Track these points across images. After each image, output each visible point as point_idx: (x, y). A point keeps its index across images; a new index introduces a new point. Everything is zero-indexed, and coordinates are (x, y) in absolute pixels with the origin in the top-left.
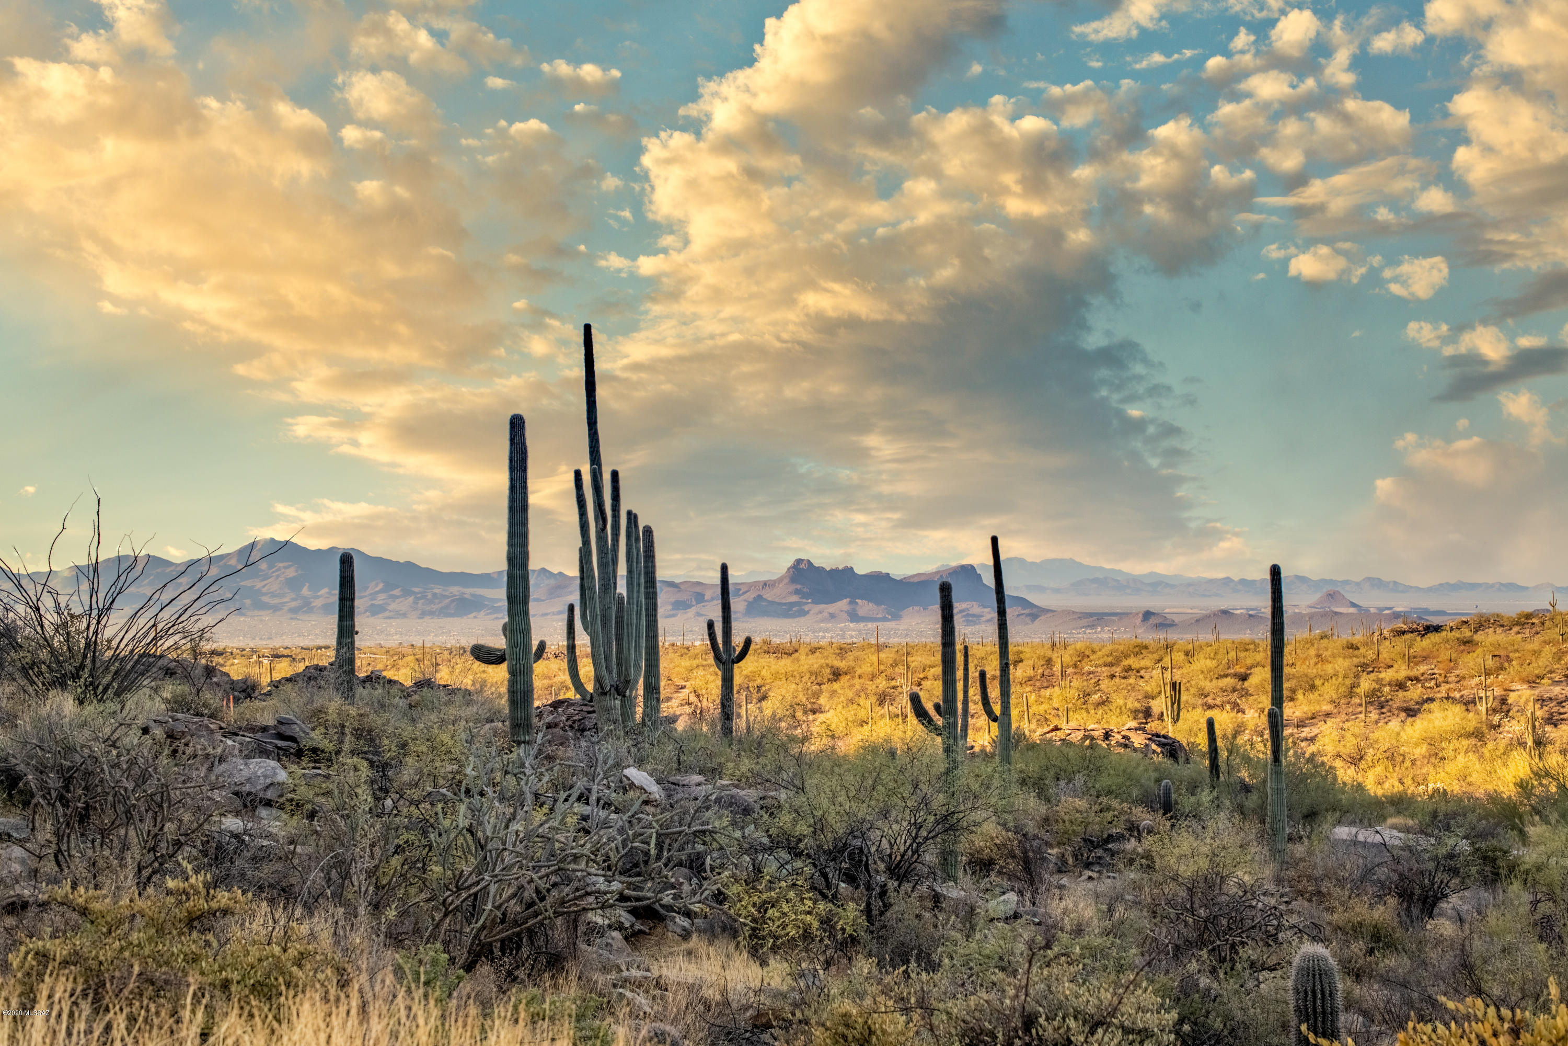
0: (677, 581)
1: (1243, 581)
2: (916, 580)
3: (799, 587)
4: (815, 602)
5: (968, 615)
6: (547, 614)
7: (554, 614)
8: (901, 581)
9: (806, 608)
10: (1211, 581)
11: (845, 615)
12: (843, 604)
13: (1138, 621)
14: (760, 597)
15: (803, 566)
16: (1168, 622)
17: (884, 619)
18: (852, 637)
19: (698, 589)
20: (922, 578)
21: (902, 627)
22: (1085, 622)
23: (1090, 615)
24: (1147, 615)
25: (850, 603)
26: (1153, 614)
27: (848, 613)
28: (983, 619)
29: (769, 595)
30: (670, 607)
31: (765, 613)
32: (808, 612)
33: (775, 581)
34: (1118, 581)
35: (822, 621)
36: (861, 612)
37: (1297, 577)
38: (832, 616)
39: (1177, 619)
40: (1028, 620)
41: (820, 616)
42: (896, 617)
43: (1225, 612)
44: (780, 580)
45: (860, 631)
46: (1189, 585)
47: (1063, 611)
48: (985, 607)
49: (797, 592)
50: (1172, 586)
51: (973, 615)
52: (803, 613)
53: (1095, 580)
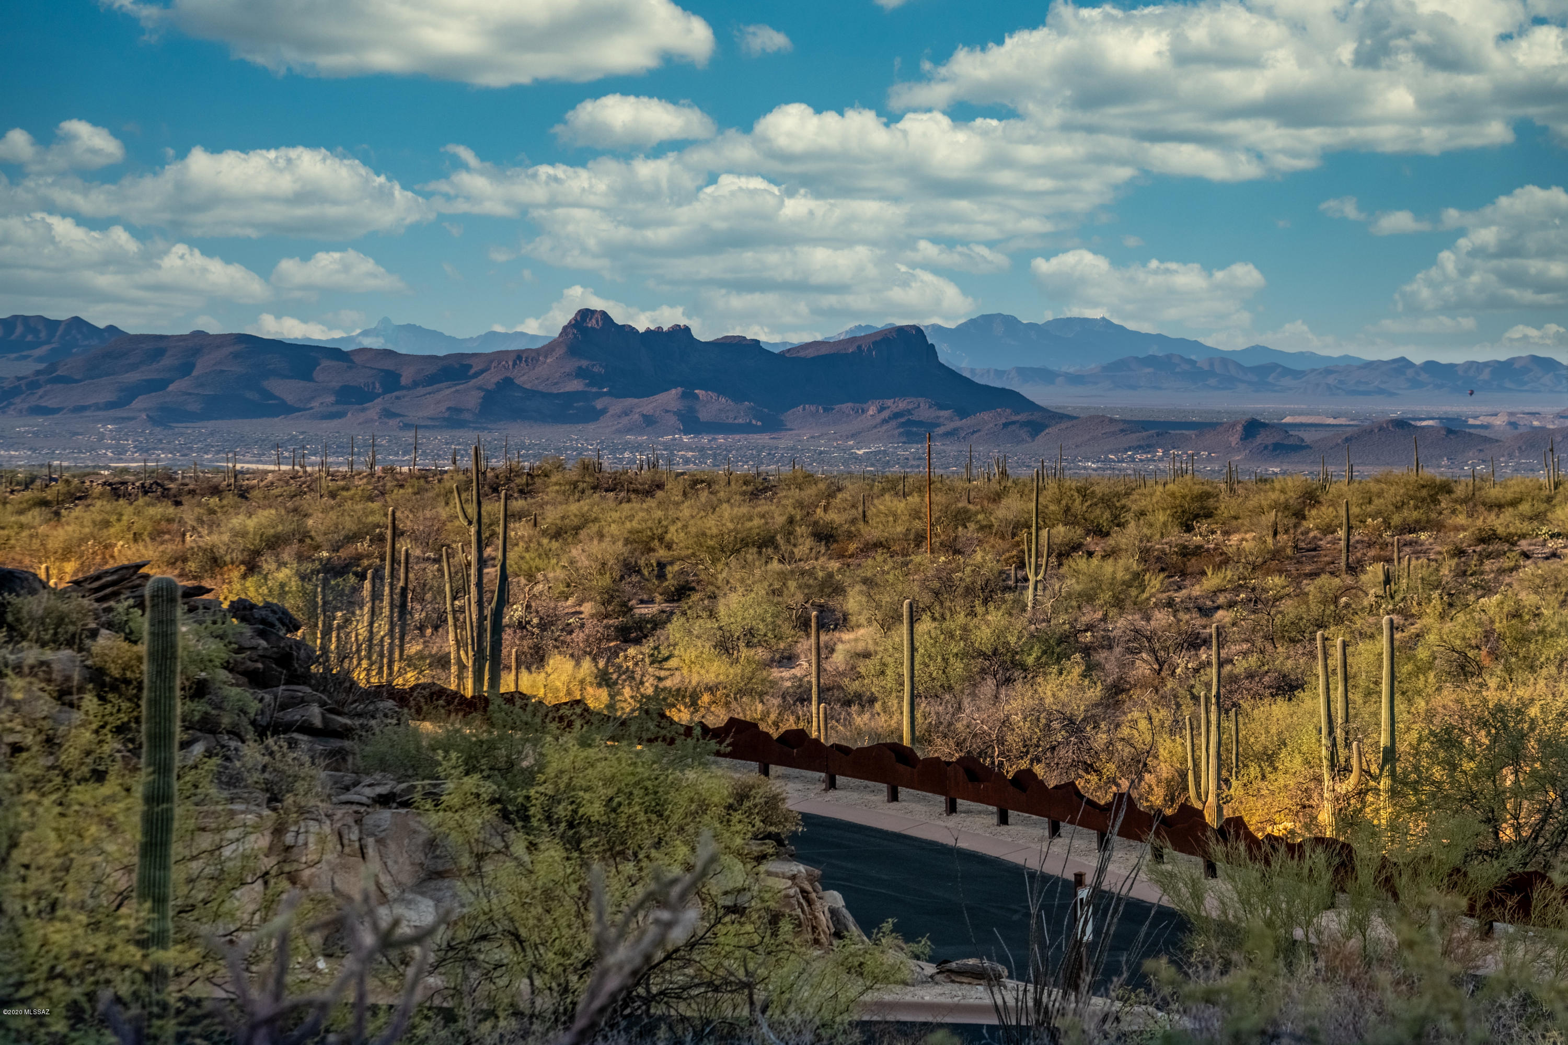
0: (346, 348)
1: (1431, 366)
2: (811, 353)
3: (584, 363)
4: (619, 393)
5: (910, 423)
6: (83, 408)
7: (98, 407)
8: (782, 355)
9: (599, 404)
10: (1370, 366)
11: (673, 420)
12: (671, 398)
13: (1234, 439)
14: (508, 382)
15: (592, 323)
16: (1291, 441)
17: (748, 429)
18: (687, 461)
19: (388, 365)
20: (824, 351)
21: (782, 444)
22: (1133, 439)
23: (1144, 425)
24: (1253, 427)
25: (684, 396)
26: (1264, 425)
27: (678, 414)
28: (941, 430)
29: (526, 378)
30: (331, 399)
31: (518, 414)
32: (604, 411)
33: (538, 351)
34: (1193, 363)
35: (629, 431)
36: (704, 415)
37: (1534, 359)
38: (649, 421)
39: (1308, 437)
40: (1023, 433)
41: (625, 420)
42: (773, 425)
43: (1401, 424)
44: (550, 348)
45: (702, 450)
46: (1328, 372)
47: (1091, 418)
48: (941, 407)
49: (580, 373)
50: (1296, 374)
51: (920, 424)
52: (593, 415)
53: (1150, 361)
